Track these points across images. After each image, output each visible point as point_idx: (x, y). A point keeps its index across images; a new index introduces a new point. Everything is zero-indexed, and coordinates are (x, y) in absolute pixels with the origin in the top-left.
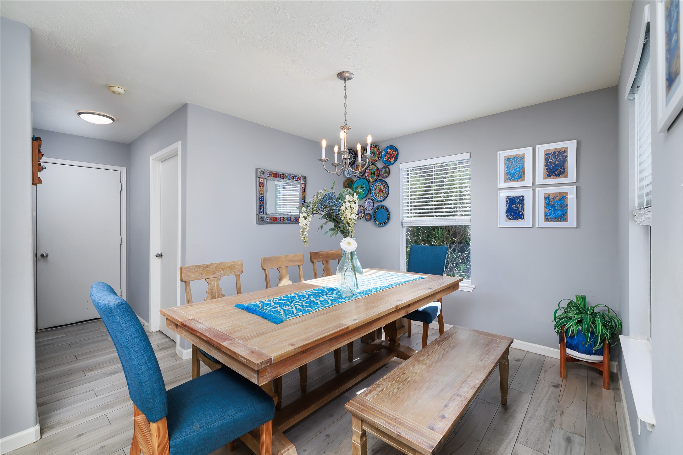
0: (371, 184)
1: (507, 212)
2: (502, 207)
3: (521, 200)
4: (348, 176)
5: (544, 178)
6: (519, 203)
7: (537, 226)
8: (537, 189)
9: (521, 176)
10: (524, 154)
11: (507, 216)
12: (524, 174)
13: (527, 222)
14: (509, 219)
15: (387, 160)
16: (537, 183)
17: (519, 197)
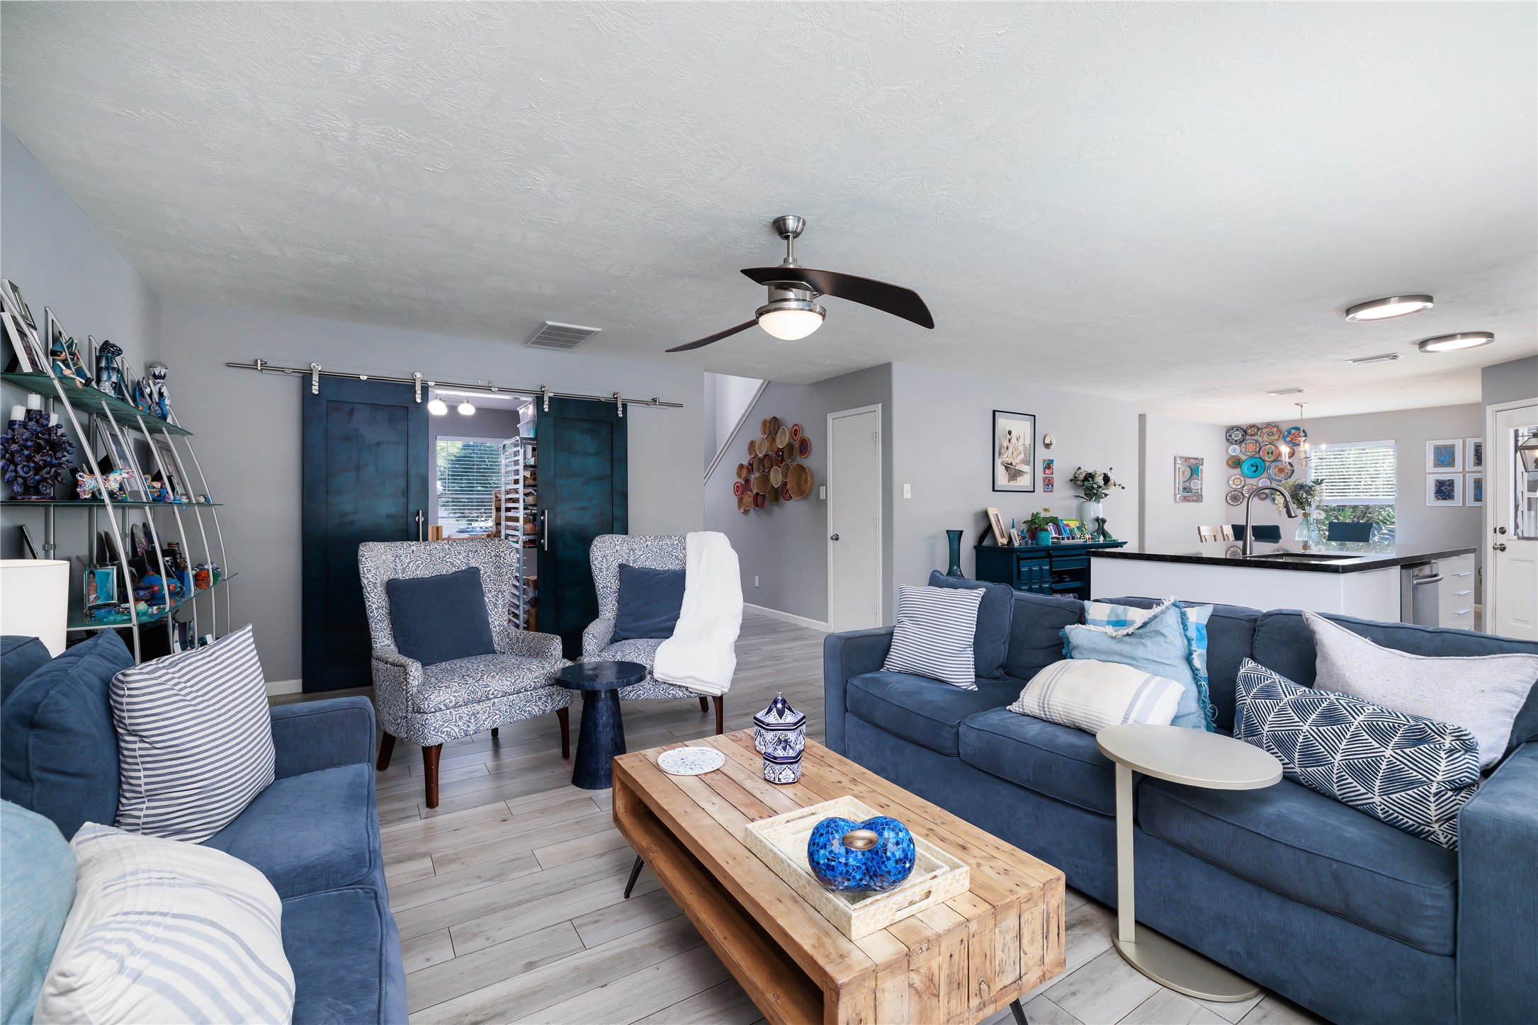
0: (1267, 464)
1: (1436, 493)
2: (1431, 489)
3: (1451, 483)
4: (1234, 454)
5: (1474, 466)
6: (1449, 486)
7: (1467, 505)
8: (1467, 475)
9: (1451, 463)
10: (1454, 445)
11: (1436, 496)
12: (1454, 461)
13: (1457, 501)
14: (1439, 499)
15: (1291, 441)
16: (1467, 470)
17: (1449, 480)
